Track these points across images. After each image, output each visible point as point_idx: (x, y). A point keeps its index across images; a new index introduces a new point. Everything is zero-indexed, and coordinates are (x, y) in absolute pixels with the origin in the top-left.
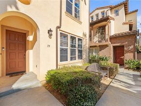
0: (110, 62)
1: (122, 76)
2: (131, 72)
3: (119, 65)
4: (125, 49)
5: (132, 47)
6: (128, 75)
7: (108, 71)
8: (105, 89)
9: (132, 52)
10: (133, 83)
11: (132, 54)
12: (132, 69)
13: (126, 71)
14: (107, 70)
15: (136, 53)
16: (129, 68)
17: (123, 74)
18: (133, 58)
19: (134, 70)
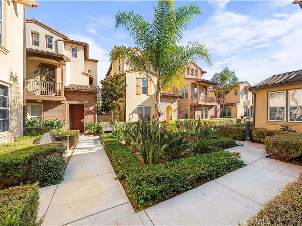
0: (65, 129)
1: (83, 144)
2: (92, 137)
3: (79, 131)
4: (86, 109)
5: (92, 108)
6: (88, 141)
7: (68, 141)
8: (69, 160)
9: (92, 114)
10: (94, 146)
11: (92, 116)
12: (93, 134)
13: (87, 137)
14: (66, 139)
15: (96, 114)
16: (89, 134)
17: (84, 141)
18: (93, 121)
19: (94, 134)
